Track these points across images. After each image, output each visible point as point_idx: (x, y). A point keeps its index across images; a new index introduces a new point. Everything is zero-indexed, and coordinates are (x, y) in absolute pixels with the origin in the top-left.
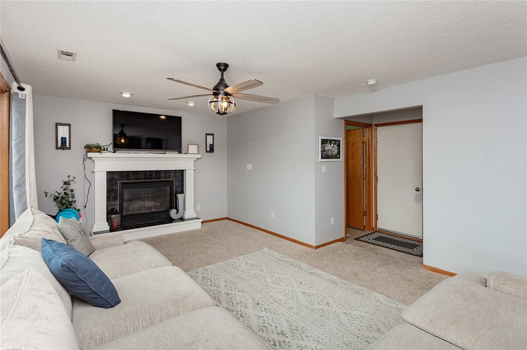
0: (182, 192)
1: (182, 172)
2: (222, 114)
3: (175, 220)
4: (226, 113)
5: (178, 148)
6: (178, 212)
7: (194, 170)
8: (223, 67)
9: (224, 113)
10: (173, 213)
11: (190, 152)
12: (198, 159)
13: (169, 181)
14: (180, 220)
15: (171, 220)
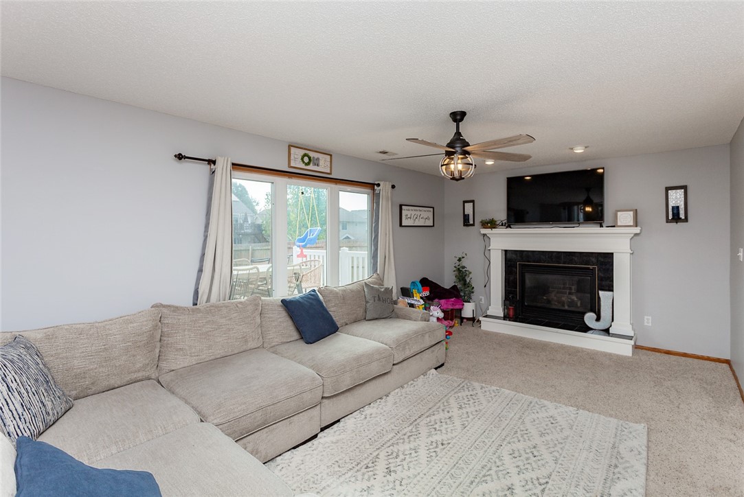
0: (610, 288)
1: (610, 256)
2: (457, 180)
3: (591, 329)
4: (464, 178)
5: (597, 217)
6: (598, 319)
7: (631, 254)
8: (458, 117)
9: (461, 178)
10: (589, 318)
11: (619, 224)
12: (636, 235)
13: (588, 269)
14: (602, 332)
15: (585, 329)
